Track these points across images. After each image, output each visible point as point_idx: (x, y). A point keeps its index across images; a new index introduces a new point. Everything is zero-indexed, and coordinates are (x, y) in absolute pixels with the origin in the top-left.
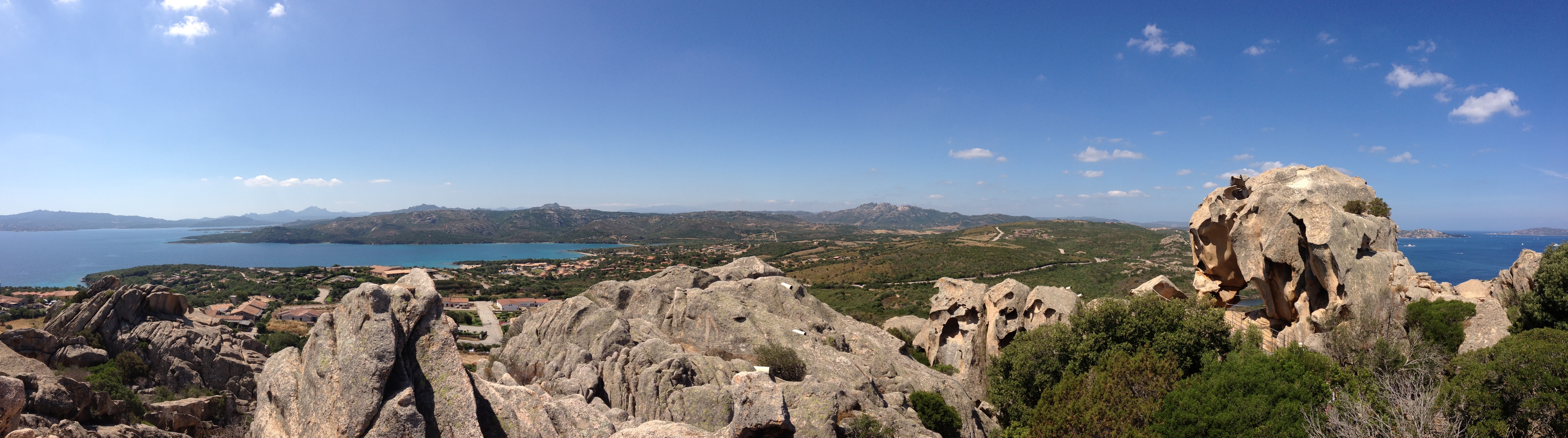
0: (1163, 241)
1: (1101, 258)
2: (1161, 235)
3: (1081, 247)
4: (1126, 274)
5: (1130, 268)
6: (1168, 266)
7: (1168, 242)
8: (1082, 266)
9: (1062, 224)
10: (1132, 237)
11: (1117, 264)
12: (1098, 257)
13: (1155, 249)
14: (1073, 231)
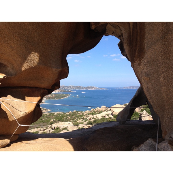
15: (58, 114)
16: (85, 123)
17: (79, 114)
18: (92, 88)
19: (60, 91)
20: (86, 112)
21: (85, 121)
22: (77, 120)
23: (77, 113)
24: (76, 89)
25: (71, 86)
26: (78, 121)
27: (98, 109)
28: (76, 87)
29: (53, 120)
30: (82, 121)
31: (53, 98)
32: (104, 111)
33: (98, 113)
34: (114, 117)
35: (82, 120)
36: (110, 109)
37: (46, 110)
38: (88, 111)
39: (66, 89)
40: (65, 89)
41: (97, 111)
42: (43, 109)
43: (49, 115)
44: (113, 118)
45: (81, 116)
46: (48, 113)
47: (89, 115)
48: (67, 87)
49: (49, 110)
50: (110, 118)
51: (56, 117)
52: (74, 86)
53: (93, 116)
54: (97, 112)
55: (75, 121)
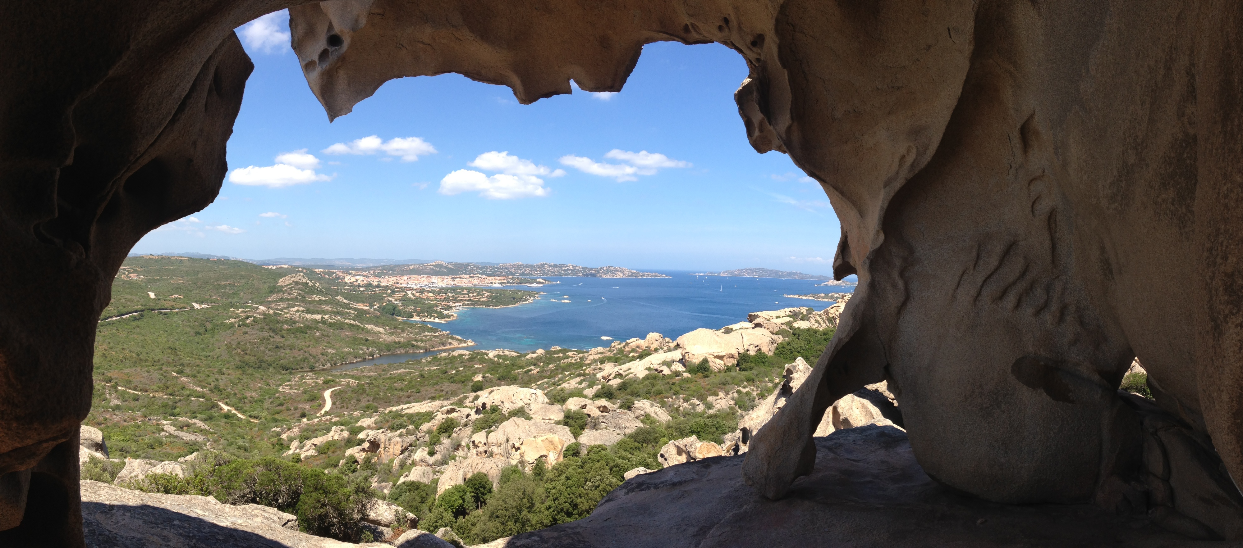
0: (281, 282)
1: (201, 303)
2: (281, 273)
3: (178, 289)
4: (232, 323)
5: (237, 316)
6: (286, 313)
7: (287, 283)
8: (177, 313)
9: (156, 261)
10: (242, 277)
11: (221, 311)
12: (196, 302)
13: (271, 292)
14: (169, 270)
15: (499, 356)
16: (590, 392)
17: (568, 357)
18: (615, 271)
19: (508, 282)
20: (594, 353)
21: (590, 386)
22: (563, 380)
23: (561, 355)
24: (560, 274)
25: (543, 265)
26: (565, 385)
27: (634, 342)
28: (561, 266)
29: (481, 376)
30: (580, 383)
31: (483, 303)
32: (656, 350)
33: (633, 359)
34: (690, 371)
35: (578, 379)
36: (678, 345)
37: (460, 341)
38: (600, 349)
39: (526, 275)
40: (523, 274)
41: (633, 350)
42: (453, 338)
43: (471, 359)
44: (686, 375)
45: (577, 368)
46: (467, 353)
47: (602, 362)
48: (531, 266)
49: (470, 343)
50: (677, 374)
51: (493, 366)
52: (555, 266)
53: (617, 369)
54: (631, 355)
55: (554, 384)
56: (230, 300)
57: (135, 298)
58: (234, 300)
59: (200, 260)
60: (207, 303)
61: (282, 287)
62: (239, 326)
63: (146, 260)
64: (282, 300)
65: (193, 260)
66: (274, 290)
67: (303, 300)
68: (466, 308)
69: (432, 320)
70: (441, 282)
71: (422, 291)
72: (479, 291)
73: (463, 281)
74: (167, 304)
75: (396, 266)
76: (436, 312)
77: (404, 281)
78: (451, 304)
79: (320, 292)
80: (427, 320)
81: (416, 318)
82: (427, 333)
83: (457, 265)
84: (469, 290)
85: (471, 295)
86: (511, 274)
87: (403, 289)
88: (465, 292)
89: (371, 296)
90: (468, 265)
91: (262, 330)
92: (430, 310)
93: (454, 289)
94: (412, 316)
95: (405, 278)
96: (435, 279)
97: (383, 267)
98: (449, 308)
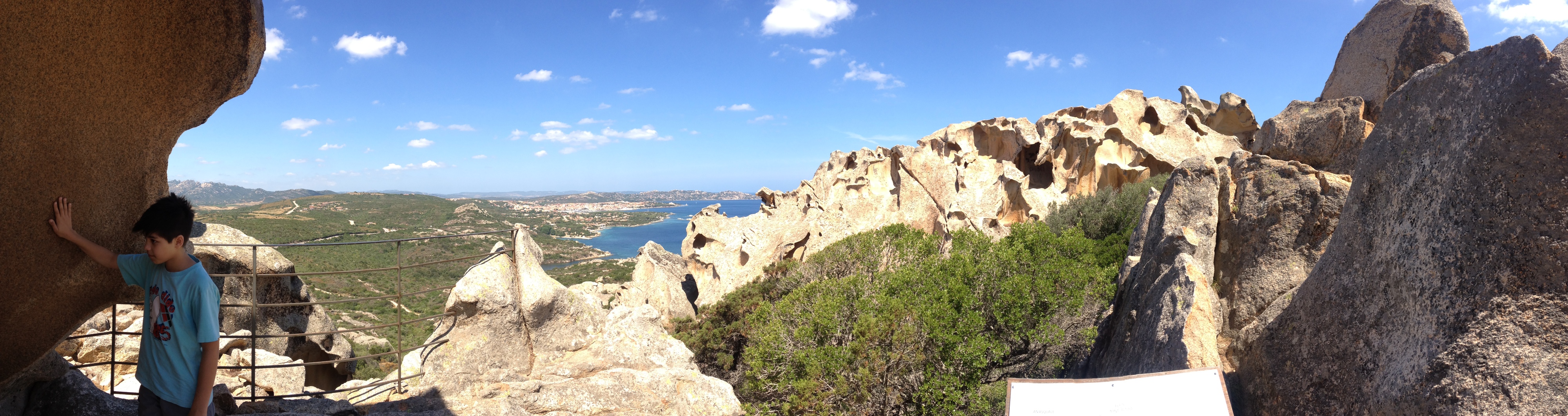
0: (457, 210)
1: (391, 228)
2: (458, 204)
3: (373, 218)
4: (413, 243)
5: (418, 238)
6: (459, 235)
7: (462, 211)
8: (370, 236)
9: (359, 196)
10: (428, 208)
11: (406, 234)
12: (386, 228)
13: (448, 218)
14: (368, 203)
18: (733, 195)
19: (646, 206)
24: (689, 198)
25: (675, 191)
28: (690, 192)
31: (623, 223)
37: (599, 253)
39: (661, 199)
40: (659, 199)
42: (593, 251)
46: (601, 261)
48: (665, 193)
49: (607, 254)
52: (684, 192)
56: (414, 226)
57: (338, 225)
58: (418, 226)
59: (394, 195)
60: (396, 229)
61: (457, 214)
62: (419, 245)
63: (352, 196)
64: (457, 224)
65: (388, 195)
66: (451, 216)
67: (473, 223)
68: (609, 227)
69: (580, 237)
70: (592, 208)
71: (574, 216)
72: (620, 214)
73: (610, 207)
74: (362, 229)
75: (556, 196)
76: (584, 231)
77: (562, 207)
78: (597, 225)
79: (488, 218)
80: (577, 237)
81: (567, 236)
82: (574, 248)
83: (605, 194)
84: (613, 213)
85: (614, 217)
86: (649, 199)
87: (559, 214)
88: (609, 214)
89: (532, 220)
90: (615, 193)
91: (436, 247)
92: (579, 230)
93: (600, 213)
94: (564, 235)
95: (564, 205)
96: (586, 206)
97: (547, 198)
98: (595, 228)
